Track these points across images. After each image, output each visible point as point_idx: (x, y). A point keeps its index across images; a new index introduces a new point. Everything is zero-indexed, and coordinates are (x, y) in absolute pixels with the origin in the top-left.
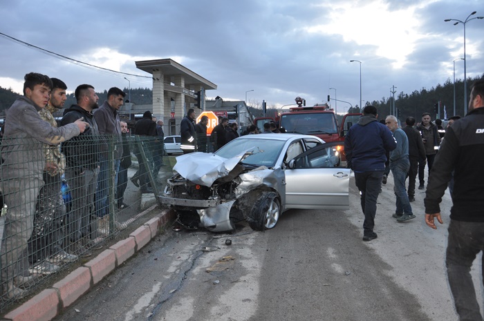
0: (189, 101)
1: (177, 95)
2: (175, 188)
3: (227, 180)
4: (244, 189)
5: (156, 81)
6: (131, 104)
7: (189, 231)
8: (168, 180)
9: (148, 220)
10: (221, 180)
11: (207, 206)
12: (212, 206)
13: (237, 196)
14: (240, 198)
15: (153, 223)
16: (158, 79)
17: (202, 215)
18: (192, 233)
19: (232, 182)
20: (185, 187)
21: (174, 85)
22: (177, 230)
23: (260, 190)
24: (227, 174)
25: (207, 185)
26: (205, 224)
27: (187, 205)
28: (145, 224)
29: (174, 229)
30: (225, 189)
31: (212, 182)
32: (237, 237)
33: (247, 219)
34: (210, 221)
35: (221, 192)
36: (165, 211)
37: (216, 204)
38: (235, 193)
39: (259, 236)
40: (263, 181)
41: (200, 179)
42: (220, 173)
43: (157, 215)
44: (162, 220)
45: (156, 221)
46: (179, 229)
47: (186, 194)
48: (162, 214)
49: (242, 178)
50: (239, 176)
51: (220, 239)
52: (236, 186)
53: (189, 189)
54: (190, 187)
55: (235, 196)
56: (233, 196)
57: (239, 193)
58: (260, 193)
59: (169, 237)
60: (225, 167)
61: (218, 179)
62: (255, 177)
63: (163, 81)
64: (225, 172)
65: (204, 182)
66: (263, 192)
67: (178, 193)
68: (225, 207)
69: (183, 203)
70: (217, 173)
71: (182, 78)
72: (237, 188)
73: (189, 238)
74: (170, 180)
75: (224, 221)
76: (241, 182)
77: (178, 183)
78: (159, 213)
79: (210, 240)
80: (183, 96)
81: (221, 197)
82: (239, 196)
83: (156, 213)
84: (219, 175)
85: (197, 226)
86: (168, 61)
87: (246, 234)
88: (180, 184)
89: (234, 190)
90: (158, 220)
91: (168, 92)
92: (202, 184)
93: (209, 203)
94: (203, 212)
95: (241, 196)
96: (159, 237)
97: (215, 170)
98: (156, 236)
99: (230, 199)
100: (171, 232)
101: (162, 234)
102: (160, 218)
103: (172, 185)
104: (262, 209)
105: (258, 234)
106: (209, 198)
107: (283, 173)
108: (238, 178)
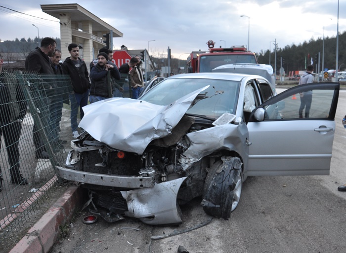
1: (85, 41)
2: (84, 154)
3: (169, 144)
4: (195, 156)
5: (64, 26)
7: (109, 225)
8: (72, 143)
9: (38, 218)
10: (159, 144)
11: (138, 186)
12: (147, 186)
13: (184, 166)
14: (189, 170)
15: (47, 225)
16: (65, 24)
17: (131, 200)
18: (115, 228)
19: (176, 145)
20: (100, 154)
21: (82, 31)
22: (90, 222)
23: (218, 156)
24: (169, 132)
25: (136, 152)
26: (136, 215)
27: (104, 185)
28: (30, 231)
29: (85, 222)
30: (166, 157)
31: (145, 146)
32: (191, 235)
33: (202, 203)
34: (144, 210)
35: (158, 161)
36: (69, 192)
37: (153, 183)
38: (182, 163)
39: (223, 230)
40: (225, 143)
41: (124, 142)
42: (157, 131)
43: (56, 201)
44: (64, 211)
45: (53, 219)
46: (93, 220)
47: (102, 166)
48: (64, 198)
49: (191, 139)
50: (187, 136)
51: (163, 240)
52: (183, 152)
53: (107, 158)
54: (108, 155)
55: (181, 167)
56: (179, 167)
57: (187, 162)
58: (219, 160)
59: (78, 240)
60: (166, 120)
61: (154, 142)
62: (212, 137)
63: (71, 26)
64: (166, 128)
65: (132, 146)
66: (223, 159)
67: (88, 164)
68: (168, 188)
69: (97, 181)
70: (153, 130)
71: (89, 25)
72: (184, 154)
73: (112, 240)
74: (74, 142)
75: (167, 211)
76: (190, 145)
77: (88, 147)
78: (59, 197)
79: (149, 245)
80: (91, 42)
81: (159, 170)
82: (187, 166)
83: (54, 198)
84: (156, 133)
85: (123, 215)
86: (75, 6)
87: (202, 226)
88: (91, 149)
89: (179, 158)
90: (56, 214)
91: (76, 38)
92: (127, 150)
93: (140, 182)
94: (131, 194)
95: (189, 167)
96: (59, 244)
97: (148, 127)
98: (54, 244)
99: (174, 174)
100: (81, 228)
101: (66, 236)
102: (61, 209)
103: (79, 151)
104: (226, 187)
105: (221, 225)
106: (140, 173)
107: (246, 128)
108: (185, 138)
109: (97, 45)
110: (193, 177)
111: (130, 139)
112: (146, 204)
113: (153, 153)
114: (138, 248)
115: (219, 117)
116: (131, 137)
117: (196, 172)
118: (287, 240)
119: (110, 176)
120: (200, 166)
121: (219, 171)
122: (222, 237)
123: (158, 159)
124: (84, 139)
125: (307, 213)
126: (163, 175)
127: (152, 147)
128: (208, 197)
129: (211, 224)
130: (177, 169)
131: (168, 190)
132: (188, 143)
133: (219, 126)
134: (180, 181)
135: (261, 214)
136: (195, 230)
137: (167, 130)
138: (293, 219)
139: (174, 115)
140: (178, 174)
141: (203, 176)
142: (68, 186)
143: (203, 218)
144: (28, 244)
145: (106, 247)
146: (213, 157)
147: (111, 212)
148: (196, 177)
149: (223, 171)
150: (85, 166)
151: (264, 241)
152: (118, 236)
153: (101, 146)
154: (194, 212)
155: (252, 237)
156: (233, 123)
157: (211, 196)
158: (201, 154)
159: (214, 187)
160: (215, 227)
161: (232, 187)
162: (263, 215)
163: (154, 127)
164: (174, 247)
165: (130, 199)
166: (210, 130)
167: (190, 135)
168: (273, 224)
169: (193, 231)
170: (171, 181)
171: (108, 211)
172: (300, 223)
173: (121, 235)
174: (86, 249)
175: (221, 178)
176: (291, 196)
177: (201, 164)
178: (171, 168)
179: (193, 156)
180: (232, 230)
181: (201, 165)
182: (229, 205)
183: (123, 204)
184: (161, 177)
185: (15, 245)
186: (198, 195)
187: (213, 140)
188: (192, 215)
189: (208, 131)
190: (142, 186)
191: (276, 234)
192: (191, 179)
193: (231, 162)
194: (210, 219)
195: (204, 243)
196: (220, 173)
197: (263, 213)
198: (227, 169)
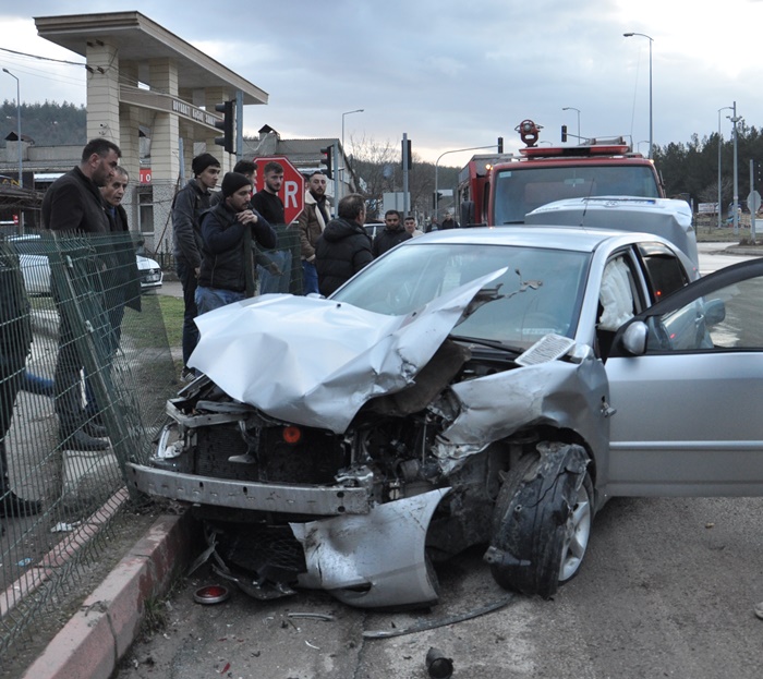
0: (191, 135)
1: (157, 117)
2: (199, 434)
3: (409, 408)
4: (471, 440)
5: (98, 75)
6: (21, 146)
7: (260, 606)
8: (170, 406)
9: (99, 578)
10: (384, 410)
11: (333, 510)
12: (354, 511)
13: (444, 464)
14: (455, 474)
15: (122, 593)
16: (102, 71)
17: (314, 544)
18: (274, 613)
19: (426, 411)
20: (240, 432)
21: (147, 88)
22: (211, 599)
23: (529, 441)
24: (410, 381)
25: (330, 427)
26: (326, 581)
27: (249, 507)
28: (89, 602)
29: (199, 599)
30: (401, 441)
31: (350, 413)
32: (457, 630)
33: (488, 555)
34: (346, 569)
35: (382, 450)
36: (161, 526)
37: (369, 502)
38: (440, 455)
39: (540, 620)
40: (545, 408)
41: (301, 403)
42: (380, 378)
43: (132, 546)
44: (153, 570)
45: (132, 581)
46: (218, 596)
47: (244, 461)
48: (149, 538)
49: (463, 398)
50: (451, 391)
51: (392, 641)
52: (442, 430)
53: (258, 442)
54: (261, 435)
55: (438, 467)
56: (431, 466)
57: (452, 454)
58: (531, 452)
59: (186, 637)
60: (401, 352)
61: (372, 402)
62: (513, 392)
63: (117, 76)
64: (402, 371)
65: (320, 413)
66: (542, 449)
67: (209, 458)
68: (406, 515)
69: (233, 498)
70: (371, 376)
71: (170, 70)
72: (445, 434)
73: (269, 639)
74: (175, 404)
75: (402, 571)
76: (459, 412)
77: (210, 415)
78: (139, 536)
79: (357, 650)
80: (174, 121)
81: (383, 473)
82: (452, 464)
83: (126, 538)
84: (378, 383)
85: (292, 584)
86: (131, 18)
87: (487, 613)
88: (217, 420)
89: (433, 443)
90: (138, 573)
91: (132, 109)
92: (309, 423)
93: (339, 500)
94: (314, 531)
95: (458, 466)
96: (146, 643)
97: (360, 367)
98: (135, 643)
99: (421, 483)
100: (190, 613)
101: (158, 626)
102: (147, 562)
103: (188, 425)
104: (547, 517)
105: (533, 612)
106: (339, 480)
107: (603, 373)
108: (447, 395)
109: (190, 129)
110: (468, 493)
111: (315, 396)
112: (351, 555)
113: (368, 432)
114: (332, 656)
115: (533, 344)
116: (317, 391)
117: (474, 480)
118: (694, 644)
119: (265, 486)
120: (483, 467)
121: (531, 476)
122: (534, 636)
123: (381, 447)
124: (197, 398)
125: (755, 587)
126: (392, 485)
127: (368, 414)
128: (502, 541)
129: (510, 609)
130: (426, 470)
131: (406, 520)
132: (455, 408)
133: (530, 367)
134: (434, 497)
135: (637, 589)
136: (470, 621)
137: (405, 375)
138: (718, 599)
139: (422, 339)
140: (431, 482)
141: (491, 492)
142: (156, 514)
143: (492, 595)
144: (89, 625)
145: (255, 651)
146: (516, 442)
147: (262, 579)
148: (474, 492)
149: (539, 476)
150: (202, 462)
151: (636, 645)
152: (283, 631)
153: (243, 414)
154: (469, 583)
155: (608, 636)
156: (567, 358)
157: (509, 537)
158: (486, 434)
159: (516, 515)
160: (519, 615)
161: (561, 516)
162: (643, 590)
163: (374, 367)
164: (418, 655)
165: (312, 543)
166: (509, 376)
167: (459, 388)
168: (665, 610)
169: (465, 622)
170: (413, 498)
171: (256, 577)
172: (732, 609)
173: (291, 628)
174: (208, 656)
175: (534, 494)
176: (722, 548)
177: (487, 460)
178: (413, 467)
179: (467, 440)
180: (562, 622)
181: (486, 465)
182: (554, 561)
183: (294, 555)
184: (389, 489)
185: (63, 626)
186: (478, 539)
187: (517, 401)
188: (463, 590)
189: (504, 379)
190: (341, 509)
191: (668, 630)
192: (463, 497)
193: (561, 457)
194: (508, 596)
195: (491, 647)
196: (532, 482)
197: (644, 586)
198: (550, 471)
